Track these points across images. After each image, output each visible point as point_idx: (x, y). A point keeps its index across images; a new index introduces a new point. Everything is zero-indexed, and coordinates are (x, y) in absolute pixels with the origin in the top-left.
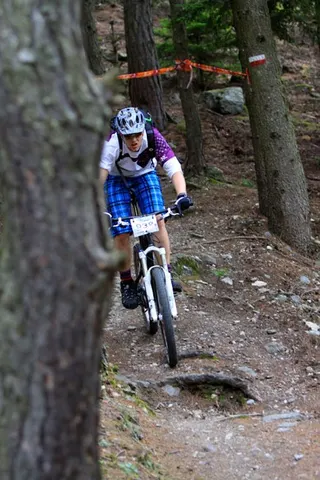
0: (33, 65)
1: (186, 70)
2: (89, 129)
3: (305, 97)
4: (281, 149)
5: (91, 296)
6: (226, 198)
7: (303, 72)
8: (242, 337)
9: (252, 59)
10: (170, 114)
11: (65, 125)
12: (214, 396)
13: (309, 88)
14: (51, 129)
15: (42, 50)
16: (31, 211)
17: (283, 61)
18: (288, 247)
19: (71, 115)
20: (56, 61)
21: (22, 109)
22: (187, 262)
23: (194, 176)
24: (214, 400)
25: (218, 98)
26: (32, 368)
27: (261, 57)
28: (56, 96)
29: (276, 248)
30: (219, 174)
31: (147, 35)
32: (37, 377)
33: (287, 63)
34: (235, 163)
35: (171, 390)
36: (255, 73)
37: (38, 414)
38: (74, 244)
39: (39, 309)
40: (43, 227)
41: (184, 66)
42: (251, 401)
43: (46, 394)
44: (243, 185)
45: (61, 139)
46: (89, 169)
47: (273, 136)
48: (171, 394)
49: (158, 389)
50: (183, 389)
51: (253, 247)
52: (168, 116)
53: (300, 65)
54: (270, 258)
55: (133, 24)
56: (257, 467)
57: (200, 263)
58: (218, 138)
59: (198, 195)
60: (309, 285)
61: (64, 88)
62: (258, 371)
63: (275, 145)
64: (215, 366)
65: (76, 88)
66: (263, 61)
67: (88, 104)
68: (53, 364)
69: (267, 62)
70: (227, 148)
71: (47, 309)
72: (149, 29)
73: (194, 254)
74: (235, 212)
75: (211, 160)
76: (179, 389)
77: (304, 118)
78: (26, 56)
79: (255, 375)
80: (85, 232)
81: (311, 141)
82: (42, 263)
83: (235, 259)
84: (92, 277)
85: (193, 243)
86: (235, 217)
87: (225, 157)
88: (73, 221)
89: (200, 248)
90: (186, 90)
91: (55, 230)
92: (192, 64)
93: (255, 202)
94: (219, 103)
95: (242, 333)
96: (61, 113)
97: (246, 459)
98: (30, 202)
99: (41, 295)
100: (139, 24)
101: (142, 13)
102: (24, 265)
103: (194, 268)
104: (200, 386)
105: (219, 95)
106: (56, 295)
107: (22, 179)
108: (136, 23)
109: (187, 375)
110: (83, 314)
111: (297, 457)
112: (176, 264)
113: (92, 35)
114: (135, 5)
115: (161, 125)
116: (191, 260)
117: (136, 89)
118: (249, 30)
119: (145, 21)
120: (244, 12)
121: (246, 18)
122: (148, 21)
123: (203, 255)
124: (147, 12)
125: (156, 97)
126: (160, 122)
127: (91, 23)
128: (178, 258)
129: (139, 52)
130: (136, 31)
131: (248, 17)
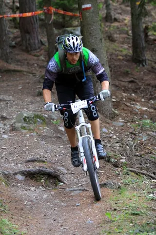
1: (50, 13)
3: (124, 36)
7: (126, 22)
8: (62, 153)
9: (84, 6)
10: (42, 40)
12: (42, 180)
13: (127, 31)
17: (115, 15)
22: (40, 117)
24: (42, 183)
27: (89, 6)
33: (117, 16)
35: (20, 177)
36: (85, 14)
41: (48, 10)
42: (62, 184)
48: (20, 179)
49: (13, 176)
50: (26, 177)
52: (41, 41)
53: (124, 17)
56: (56, 209)
57: (47, 118)
60: (107, 134)
62: (68, 170)
64: (45, 166)
73: (45, 114)
76: (24, 177)
77: (122, 47)
79: (66, 171)
81: (123, 60)
90: (49, 24)
92: (53, 10)
95: (63, 151)
97: (52, 206)
103: (44, 120)
104: (36, 175)
105: (72, 31)
109: (29, 169)
111: (77, 204)
112: (33, 118)
115: (37, 46)
116: (42, 116)
117: (23, 24)
123: (50, 114)
125: (35, 30)
126: (36, 44)
128: (35, 115)
129: (26, 3)
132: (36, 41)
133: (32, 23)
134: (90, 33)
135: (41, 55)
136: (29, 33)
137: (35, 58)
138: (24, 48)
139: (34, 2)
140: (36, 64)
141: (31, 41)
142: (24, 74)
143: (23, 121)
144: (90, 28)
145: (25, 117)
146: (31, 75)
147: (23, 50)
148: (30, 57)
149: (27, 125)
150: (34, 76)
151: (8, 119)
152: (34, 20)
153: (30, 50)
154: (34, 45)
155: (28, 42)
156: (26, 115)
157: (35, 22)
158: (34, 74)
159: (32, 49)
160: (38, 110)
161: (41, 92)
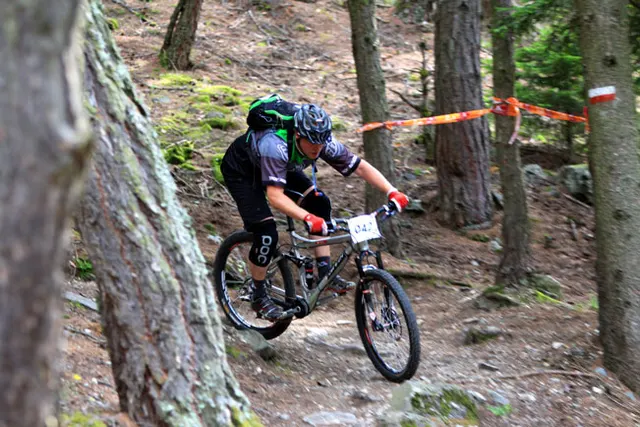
1: (510, 114)
4: (629, 236)
9: (594, 93)
18: (629, 394)
22: (460, 398)
23: (510, 286)
25: (584, 178)
29: (608, 391)
30: (555, 288)
31: (469, 63)
36: (598, 115)
38: (35, 118)
41: (506, 107)
44: (592, 308)
47: (619, 216)
51: (571, 387)
52: (495, 199)
54: (593, 404)
55: (446, 45)
57: (481, 402)
58: (574, 239)
59: (511, 314)
63: (620, 230)
68: (6, 254)
69: (618, 99)
70: (586, 256)
72: (472, 55)
74: (558, 339)
83: (540, 402)
85: (480, 375)
86: (556, 345)
87: (580, 269)
88: (36, 93)
89: (488, 382)
90: (507, 147)
91: (15, 101)
92: (519, 105)
93: (594, 328)
94: (584, 185)
100: (456, 44)
101: (462, 26)
103: (470, 407)
105: (586, 173)
106: (14, 174)
108: (452, 43)
112: (440, 398)
113: (370, 53)
114: (452, 13)
115: (482, 212)
116: (466, 396)
117: (445, 150)
118: (592, 47)
119: (467, 40)
120: (586, 18)
121: (589, 27)
122: (472, 41)
123: (490, 391)
124: (472, 27)
125: (476, 165)
126: (481, 206)
127: (371, 34)
128: (444, 390)
129: (454, 91)
130: (452, 56)
131: (592, 25)
132: (482, 199)
133: (469, 148)
134: (611, 168)
135: (493, 237)
136: (459, 175)
137: (477, 245)
138: (447, 216)
139: (477, 90)
140: (476, 260)
141: (467, 197)
142: (436, 286)
143: (410, 407)
144: (610, 153)
145: (417, 395)
146: (456, 289)
147: (443, 223)
148: (463, 241)
149: (420, 417)
150: (462, 290)
151: (371, 401)
152: (475, 140)
153: (462, 221)
154: (474, 210)
155: (457, 201)
156: (419, 390)
157: (479, 144)
158: (464, 285)
159: (468, 219)
160: (459, 381)
161: (475, 332)
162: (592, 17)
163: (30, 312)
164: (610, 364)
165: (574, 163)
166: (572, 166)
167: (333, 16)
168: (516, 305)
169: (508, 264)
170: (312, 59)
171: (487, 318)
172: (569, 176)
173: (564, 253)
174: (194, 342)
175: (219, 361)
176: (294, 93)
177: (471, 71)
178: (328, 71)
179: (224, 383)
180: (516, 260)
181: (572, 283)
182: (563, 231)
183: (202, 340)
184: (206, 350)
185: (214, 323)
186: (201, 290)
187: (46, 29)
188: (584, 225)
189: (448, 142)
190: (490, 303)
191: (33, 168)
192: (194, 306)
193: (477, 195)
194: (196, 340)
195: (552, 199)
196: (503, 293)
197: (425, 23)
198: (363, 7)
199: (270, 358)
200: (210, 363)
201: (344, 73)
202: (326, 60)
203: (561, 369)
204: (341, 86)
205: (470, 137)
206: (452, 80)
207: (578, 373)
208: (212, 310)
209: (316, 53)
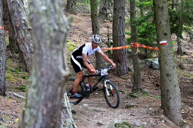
0: (46, 11)
1: (136, 47)
2: (62, 32)
3: (191, 65)
5: (60, 85)
6: (148, 102)
7: (192, 55)
9: (161, 42)
11: (55, 30)
14: (50, 31)
15: (49, 7)
16: (42, 57)
17: (184, 50)
18: (171, 122)
19: (57, 27)
20: (53, 10)
21: (41, 24)
22: (127, 124)
23: (136, 92)
25: (152, 62)
26: (40, 107)
27: (165, 42)
28: (52, 21)
29: (165, 121)
30: (147, 92)
31: (122, 32)
32: (41, 109)
34: (156, 89)
36: (162, 48)
37: (40, 121)
38: (55, 68)
39: (43, 88)
40: (45, 62)
41: (135, 45)
43: (43, 115)
44: (157, 98)
45: (53, 34)
46: (61, 45)
47: (168, 75)
51: (156, 120)
52: (129, 68)
53: (191, 52)
54: (162, 125)
57: (133, 125)
58: (150, 79)
59: (137, 100)
61: (55, 18)
63: (168, 79)
65: (59, 19)
66: (166, 44)
67: (62, 25)
68: (46, 105)
69: (167, 44)
70: (153, 83)
71: (45, 88)
72: (123, 30)
74: (151, 107)
75: (146, 88)
77: (189, 73)
78: (44, 8)
80: (58, 64)
81: (190, 82)
82: (44, 73)
83: (147, 125)
84: (60, 78)
85: (131, 117)
86: (150, 109)
87: (152, 87)
88: (55, 60)
89: (133, 119)
90: (135, 55)
91: (49, 63)
92: (138, 45)
93: (160, 104)
94: (152, 64)
96: (53, 26)
98: (42, 53)
99: (43, 83)
100: (118, 27)
101: (120, 22)
102: (39, 74)
103: (129, 126)
105: (152, 61)
106: (48, 83)
107: (40, 46)
108: (117, 27)
110: (57, 90)
112: (122, 124)
113: (97, 30)
114: (117, 19)
115: (125, 72)
116: (129, 123)
117: (115, 55)
118: (160, 30)
119: (121, 26)
120: (159, 22)
121: (160, 25)
122: (123, 26)
123: (134, 122)
124: (123, 23)
125: (124, 59)
126: (125, 70)
127: (97, 25)
128: (123, 122)
129: (118, 40)
130: (117, 31)
131: (161, 24)
132: (125, 68)
133: (122, 55)
134: (166, 62)
135: (128, 78)
136: (120, 62)
137: (124, 80)
138: (116, 73)
139: (124, 40)
140: (125, 85)
141: (121, 68)
143: (114, 127)
144: (165, 58)
145: (116, 123)
146: (121, 93)
147: (115, 75)
148: (121, 79)
151: (102, 125)
152: (123, 52)
153: (120, 74)
154: (123, 71)
155: (119, 69)
156: (116, 122)
157: (125, 54)
158: (123, 92)
159: (122, 73)
160: (126, 119)
161: (128, 105)
162: (160, 22)
163: (52, 122)
164: (165, 114)
165: (148, 58)
166: (148, 59)
167: (81, 18)
168: (138, 97)
169: (135, 87)
170: (76, 30)
171: (130, 101)
172: (147, 62)
173: (147, 82)
174: (64, 113)
175: (70, 118)
176: (72, 39)
177: (122, 34)
178: (80, 33)
179: (72, 124)
180: (137, 85)
181: (150, 91)
182: (147, 77)
183: (66, 113)
184: (67, 115)
185: (69, 108)
186: (65, 99)
187: (58, 43)
188: (152, 75)
189: (116, 53)
190: (131, 97)
191: (54, 81)
192: (63, 104)
193: (124, 67)
194: (64, 112)
195: (143, 68)
196: (134, 94)
197: (105, 20)
198: (95, 18)
199: (74, 113)
200: (68, 119)
201: (85, 34)
202: (80, 30)
203: (153, 115)
204: (84, 37)
205: (122, 52)
206: (117, 37)
207: (157, 117)
208: (68, 105)
209: (77, 28)
